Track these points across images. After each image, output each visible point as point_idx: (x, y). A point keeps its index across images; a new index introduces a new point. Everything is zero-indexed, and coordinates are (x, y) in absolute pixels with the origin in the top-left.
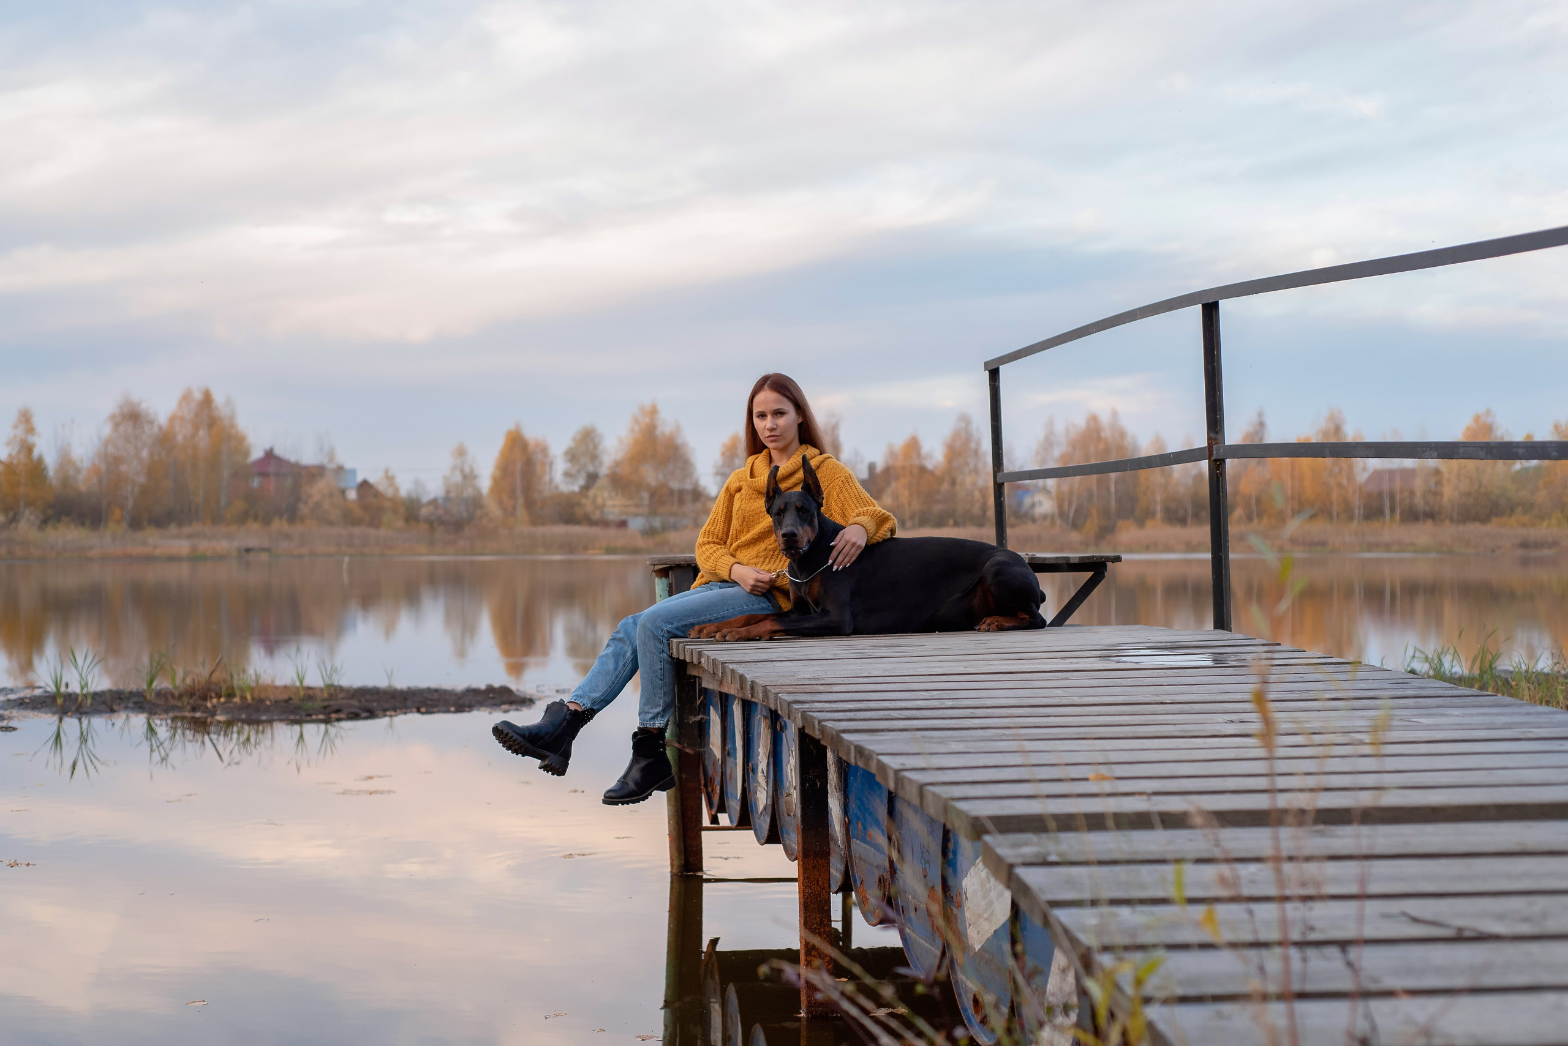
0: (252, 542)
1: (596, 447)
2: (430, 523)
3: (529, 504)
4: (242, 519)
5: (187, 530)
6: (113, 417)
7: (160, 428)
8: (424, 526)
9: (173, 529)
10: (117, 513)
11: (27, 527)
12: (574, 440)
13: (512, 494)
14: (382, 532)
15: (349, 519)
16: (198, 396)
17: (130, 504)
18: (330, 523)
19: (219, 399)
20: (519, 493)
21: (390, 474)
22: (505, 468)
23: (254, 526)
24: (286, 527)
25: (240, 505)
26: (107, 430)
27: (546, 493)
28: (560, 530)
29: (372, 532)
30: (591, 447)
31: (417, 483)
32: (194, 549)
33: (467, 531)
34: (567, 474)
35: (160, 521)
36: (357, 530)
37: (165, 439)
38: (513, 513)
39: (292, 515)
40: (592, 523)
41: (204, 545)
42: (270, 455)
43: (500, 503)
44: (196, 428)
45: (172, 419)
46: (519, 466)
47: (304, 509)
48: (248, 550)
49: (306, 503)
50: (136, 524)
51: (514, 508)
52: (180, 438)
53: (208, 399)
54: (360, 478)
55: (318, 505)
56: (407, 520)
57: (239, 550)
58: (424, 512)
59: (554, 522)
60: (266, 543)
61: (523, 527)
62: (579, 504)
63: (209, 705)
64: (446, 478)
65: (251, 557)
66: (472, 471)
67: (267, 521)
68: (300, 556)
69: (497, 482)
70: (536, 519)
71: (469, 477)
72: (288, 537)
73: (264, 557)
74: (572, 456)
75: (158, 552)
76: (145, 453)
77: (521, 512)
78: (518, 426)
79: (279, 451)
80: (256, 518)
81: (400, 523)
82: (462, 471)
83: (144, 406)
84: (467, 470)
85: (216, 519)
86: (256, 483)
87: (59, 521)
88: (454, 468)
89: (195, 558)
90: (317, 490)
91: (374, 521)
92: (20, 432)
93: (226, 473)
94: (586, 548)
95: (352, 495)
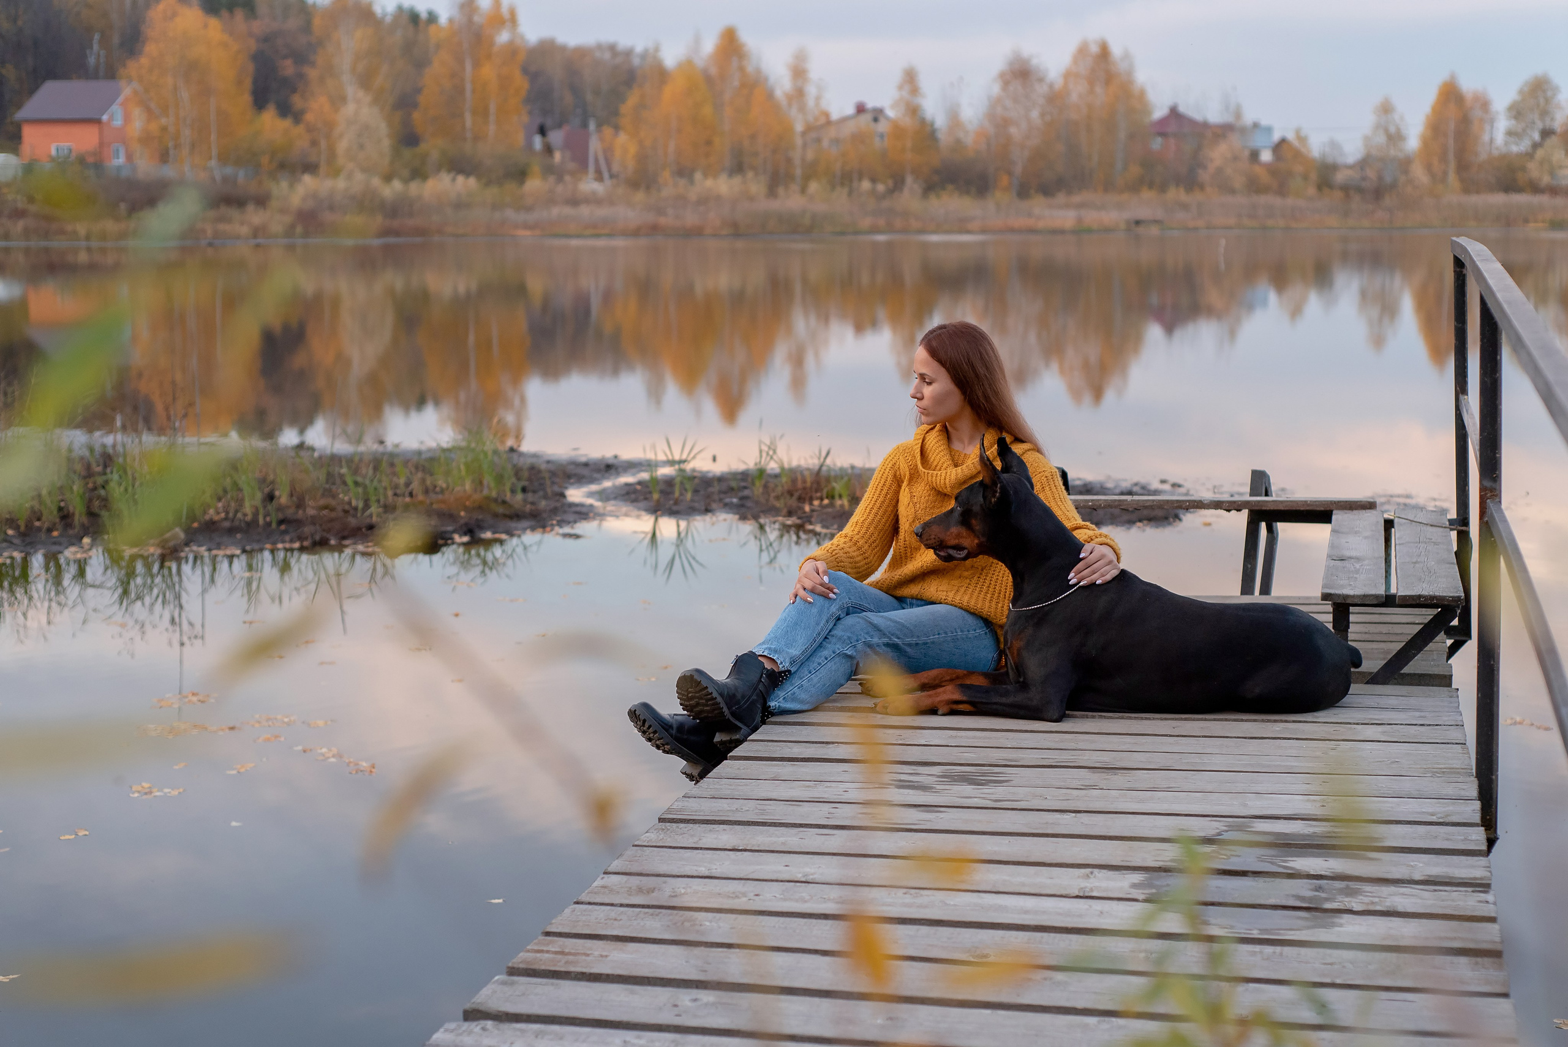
0: (1144, 213)
1: (1547, 101)
2: (1346, 189)
3: (1463, 166)
4: (1135, 187)
5: (1077, 199)
6: (1002, 75)
7: (1051, 86)
8: (1338, 194)
9: (1061, 198)
10: (1005, 180)
11: (910, 198)
12: (1521, 92)
13: (1443, 159)
14: (1290, 201)
15: (1254, 186)
16: (1094, 49)
17: (1018, 169)
18: (1232, 191)
19: (1116, 50)
20: (1451, 156)
21: (1303, 134)
22: (1435, 127)
23: (1147, 194)
24: (1182, 195)
25: (1135, 170)
26: (996, 89)
27: (1483, 156)
28: (1499, 199)
29: (1276, 201)
30: (1542, 101)
31: (1333, 144)
32: (1080, 220)
33: (1387, 201)
34: (1510, 133)
35: (1047, 191)
36: (1263, 199)
37: (1055, 98)
38: (1444, 179)
39: (1190, 181)
40: (1535, 188)
41: (1092, 217)
42: (1174, 113)
43: (1429, 168)
44: (1091, 82)
45: (1068, 75)
46: (1452, 126)
47: (1204, 176)
48: (1138, 223)
49: (1205, 167)
50: (1023, 192)
51: (1445, 173)
52: (1074, 98)
53: (1104, 52)
54: (1276, 137)
55: (1220, 170)
56: (1320, 188)
57: (1128, 222)
58: (1340, 177)
59: (1492, 189)
60: (1159, 214)
61: (1453, 196)
62: (1523, 169)
63: (807, 508)
64: (1367, 139)
65: (1141, 230)
66: (1398, 130)
67: (1163, 188)
68: (1196, 229)
69: (1426, 142)
70: (1469, 186)
71: (1395, 137)
72: (1185, 207)
73: (1154, 231)
74: (1517, 111)
75: (1041, 224)
76: (1035, 114)
77: (1452, 177)
78: (1453, 77)
79: (1182, 109)
80: (1151, 186)
81: (1311, 191)
82: (1386, 131)
83: (1035, 62)
84: (1392, 129)
85: (1108, 186)
86: (1157, 144)
87: (944, 188)
88: (1377, 127)
89: (1080, 231)
90: (1218, 154)
91: (1282, 191)
92: (905, 94)
93: (1122, 135)
94: (1526, 221)
95: (1266, 156)
